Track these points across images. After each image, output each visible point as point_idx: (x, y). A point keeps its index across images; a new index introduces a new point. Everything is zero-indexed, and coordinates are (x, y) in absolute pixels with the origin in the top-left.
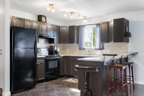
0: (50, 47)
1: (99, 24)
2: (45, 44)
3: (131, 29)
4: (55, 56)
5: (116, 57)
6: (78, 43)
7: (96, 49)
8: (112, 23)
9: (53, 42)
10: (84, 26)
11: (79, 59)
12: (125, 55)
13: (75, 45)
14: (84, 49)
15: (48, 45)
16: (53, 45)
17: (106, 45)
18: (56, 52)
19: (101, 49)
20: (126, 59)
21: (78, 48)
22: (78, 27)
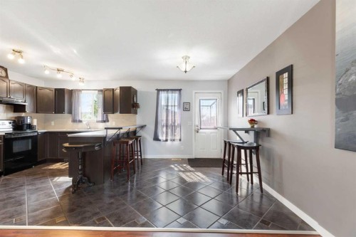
0: (16, 118)
1: (101, 91)
2: (5, 114)
3: (140, 100)
4: (29, 133)
5: (122, 131)
6: (70, 112)
7: (98, 122)
8: (118, 91)
9: (24, 111)
10: (80, 91)
11: (69, 135)
12: (132, 128)
13: (66, 115)
14: (80, 121)
15: (12, 115)
16: (23, 114)
17: (111, 116)
18: (30, 126)
19: (104, 122)
20: (135, 132)
21: (71, 120)
22: (71, 92)
